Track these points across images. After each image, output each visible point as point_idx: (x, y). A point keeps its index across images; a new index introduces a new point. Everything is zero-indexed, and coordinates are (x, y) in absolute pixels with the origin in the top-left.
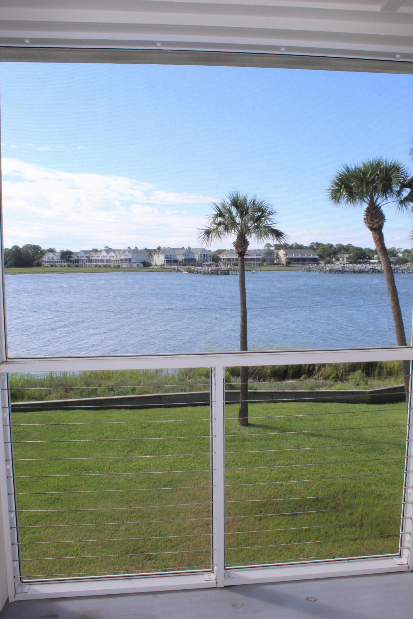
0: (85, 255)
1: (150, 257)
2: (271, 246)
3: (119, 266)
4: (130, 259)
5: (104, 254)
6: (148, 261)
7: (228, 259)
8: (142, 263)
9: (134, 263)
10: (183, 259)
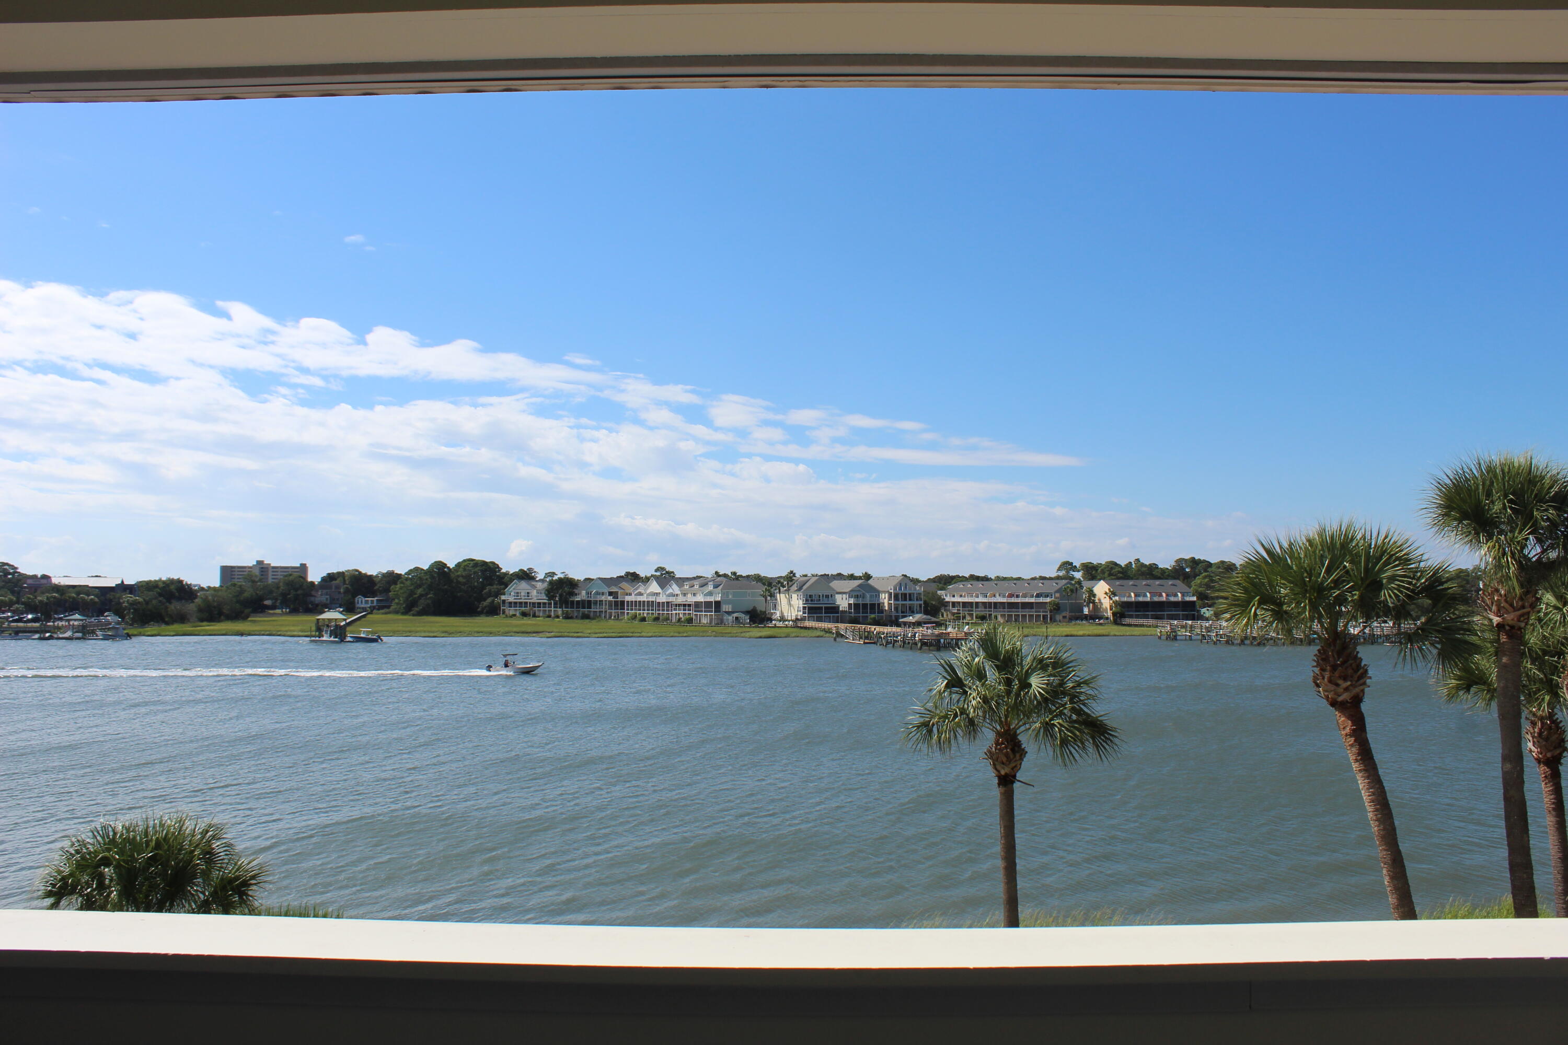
0: (606, 590)
1: (769, 598)
2: (1074, 569)
3: (690, 621)
4: (718, 604)
5: (654, 587)
6: (763, 610)
7: (965, 604)
8: (747, 613)
9: (729, 613)
10: (850, 605)
